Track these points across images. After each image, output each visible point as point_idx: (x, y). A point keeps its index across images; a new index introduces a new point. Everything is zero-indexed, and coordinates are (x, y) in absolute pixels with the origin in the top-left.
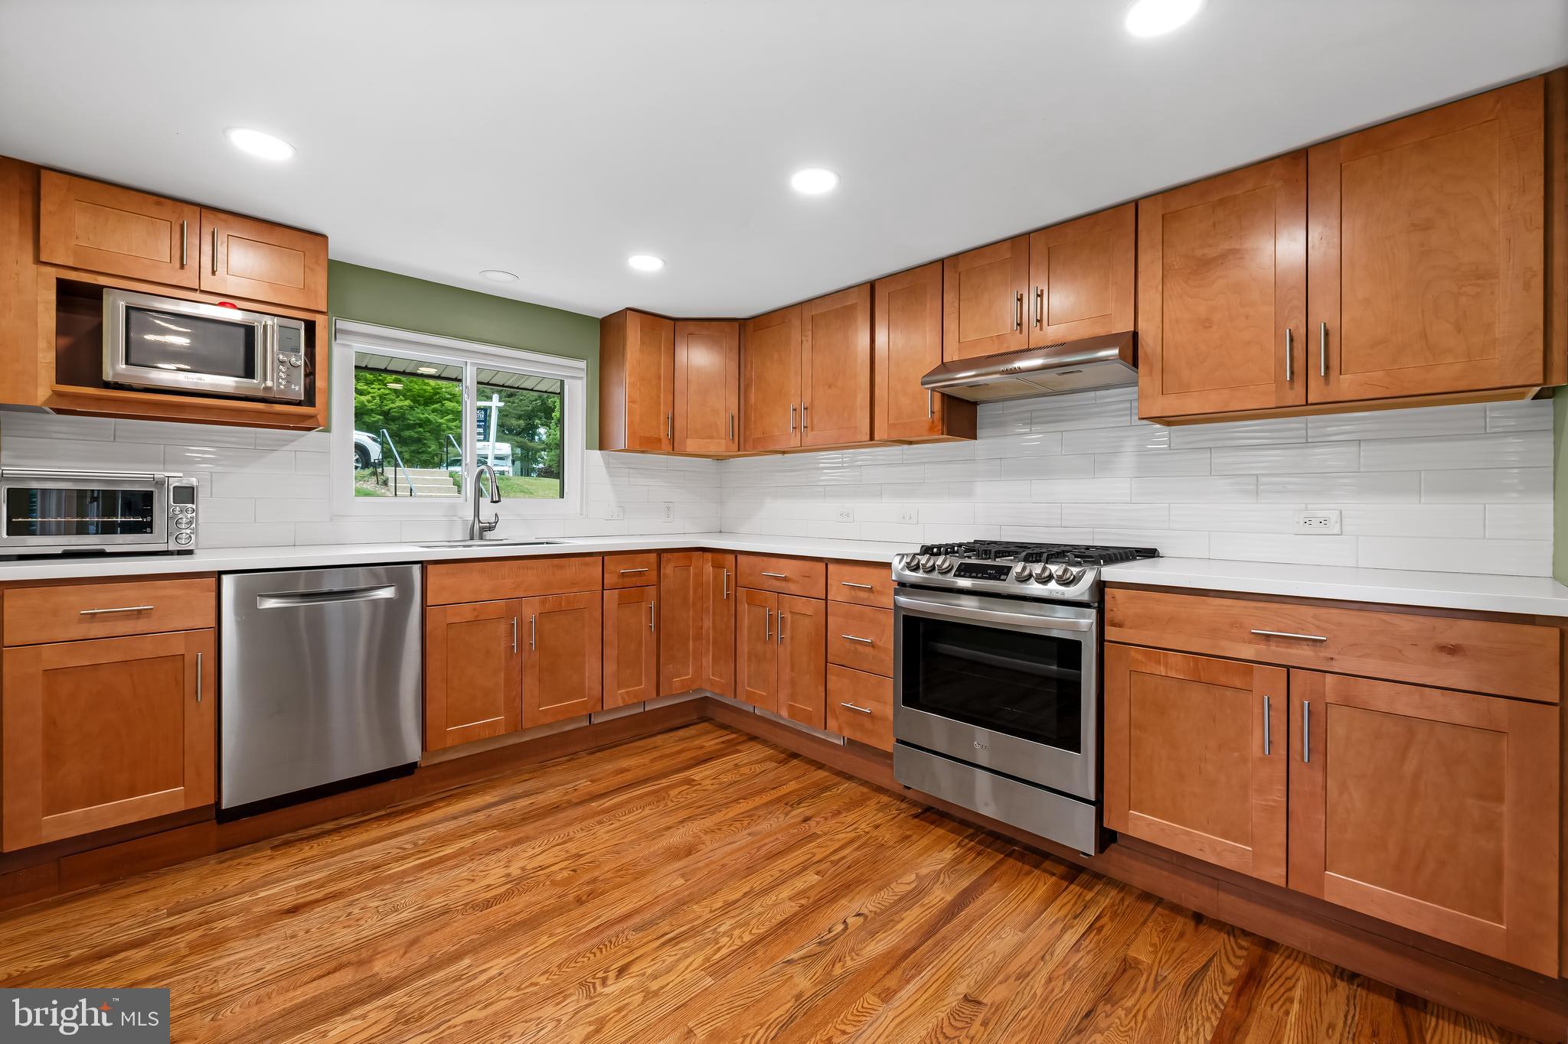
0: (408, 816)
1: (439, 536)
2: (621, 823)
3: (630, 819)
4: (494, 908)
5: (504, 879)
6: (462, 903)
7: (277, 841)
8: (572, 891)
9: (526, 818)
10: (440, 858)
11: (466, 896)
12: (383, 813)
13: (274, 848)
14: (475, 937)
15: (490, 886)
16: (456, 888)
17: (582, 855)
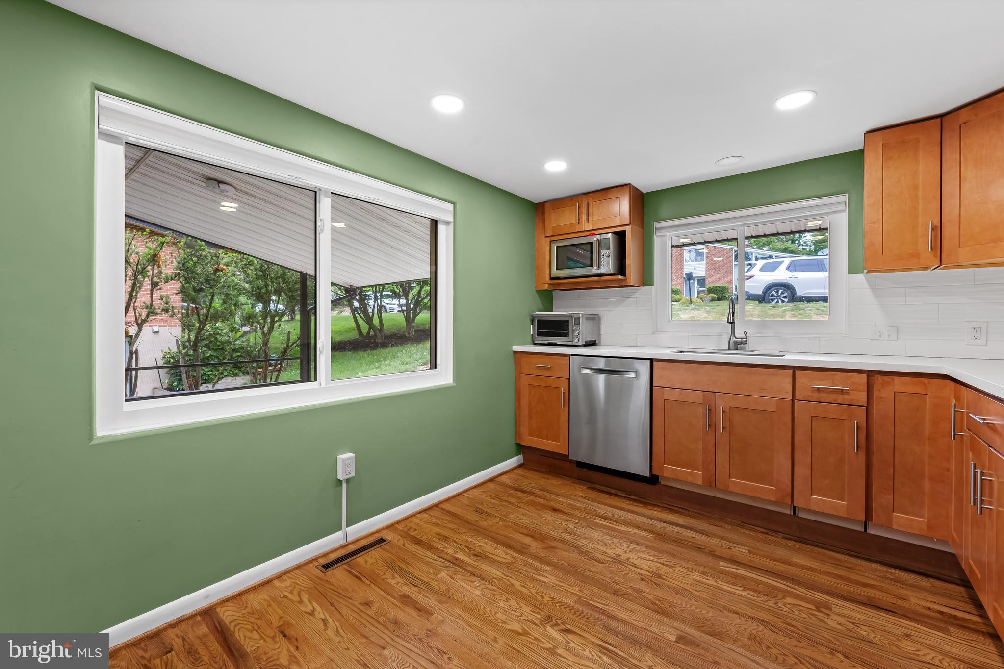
0: (638, 505)
1: (712, 346)
2: (715, 584)
3: (724, 587)
4: (591, 562)
5: (615, 555)
6: (586, 550)
7: (593, 486)
8: (622, 585)
9: (678, 541)
10: (615, 529)
11: (594, 549)
12: (635, 498)
13: (589, 488)
14: (566, 564)
15: (606, 553)
16: (596, 543)
17: (661, 577)
